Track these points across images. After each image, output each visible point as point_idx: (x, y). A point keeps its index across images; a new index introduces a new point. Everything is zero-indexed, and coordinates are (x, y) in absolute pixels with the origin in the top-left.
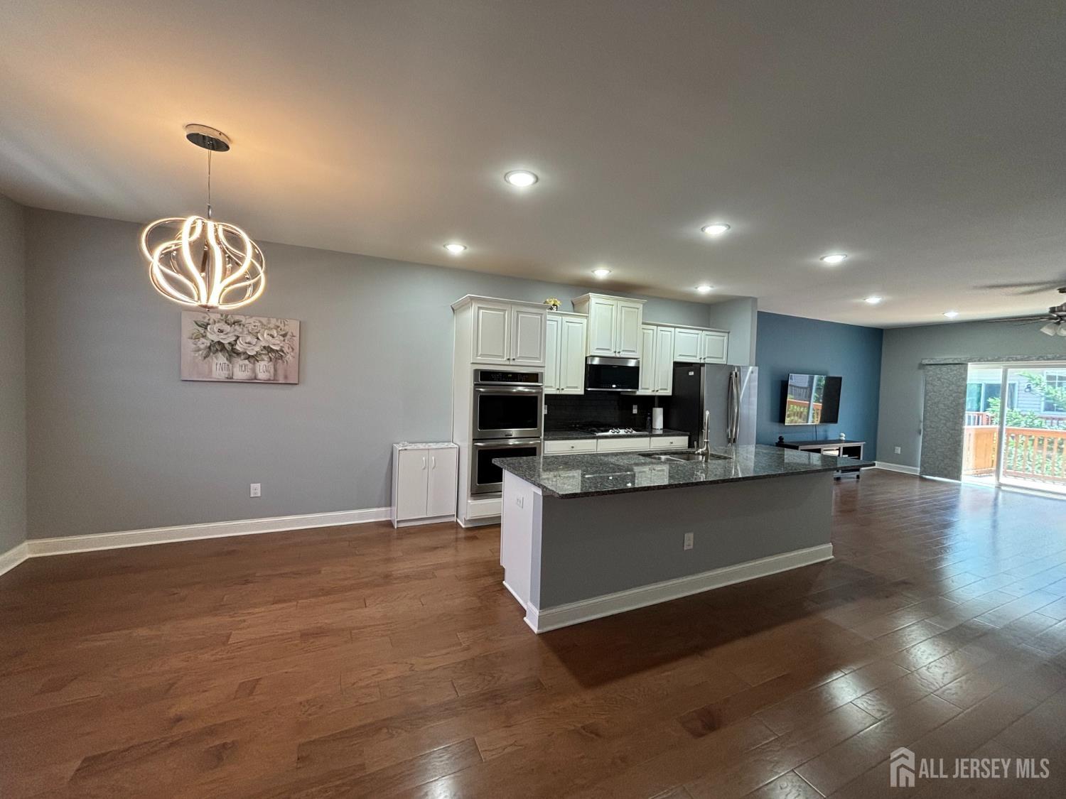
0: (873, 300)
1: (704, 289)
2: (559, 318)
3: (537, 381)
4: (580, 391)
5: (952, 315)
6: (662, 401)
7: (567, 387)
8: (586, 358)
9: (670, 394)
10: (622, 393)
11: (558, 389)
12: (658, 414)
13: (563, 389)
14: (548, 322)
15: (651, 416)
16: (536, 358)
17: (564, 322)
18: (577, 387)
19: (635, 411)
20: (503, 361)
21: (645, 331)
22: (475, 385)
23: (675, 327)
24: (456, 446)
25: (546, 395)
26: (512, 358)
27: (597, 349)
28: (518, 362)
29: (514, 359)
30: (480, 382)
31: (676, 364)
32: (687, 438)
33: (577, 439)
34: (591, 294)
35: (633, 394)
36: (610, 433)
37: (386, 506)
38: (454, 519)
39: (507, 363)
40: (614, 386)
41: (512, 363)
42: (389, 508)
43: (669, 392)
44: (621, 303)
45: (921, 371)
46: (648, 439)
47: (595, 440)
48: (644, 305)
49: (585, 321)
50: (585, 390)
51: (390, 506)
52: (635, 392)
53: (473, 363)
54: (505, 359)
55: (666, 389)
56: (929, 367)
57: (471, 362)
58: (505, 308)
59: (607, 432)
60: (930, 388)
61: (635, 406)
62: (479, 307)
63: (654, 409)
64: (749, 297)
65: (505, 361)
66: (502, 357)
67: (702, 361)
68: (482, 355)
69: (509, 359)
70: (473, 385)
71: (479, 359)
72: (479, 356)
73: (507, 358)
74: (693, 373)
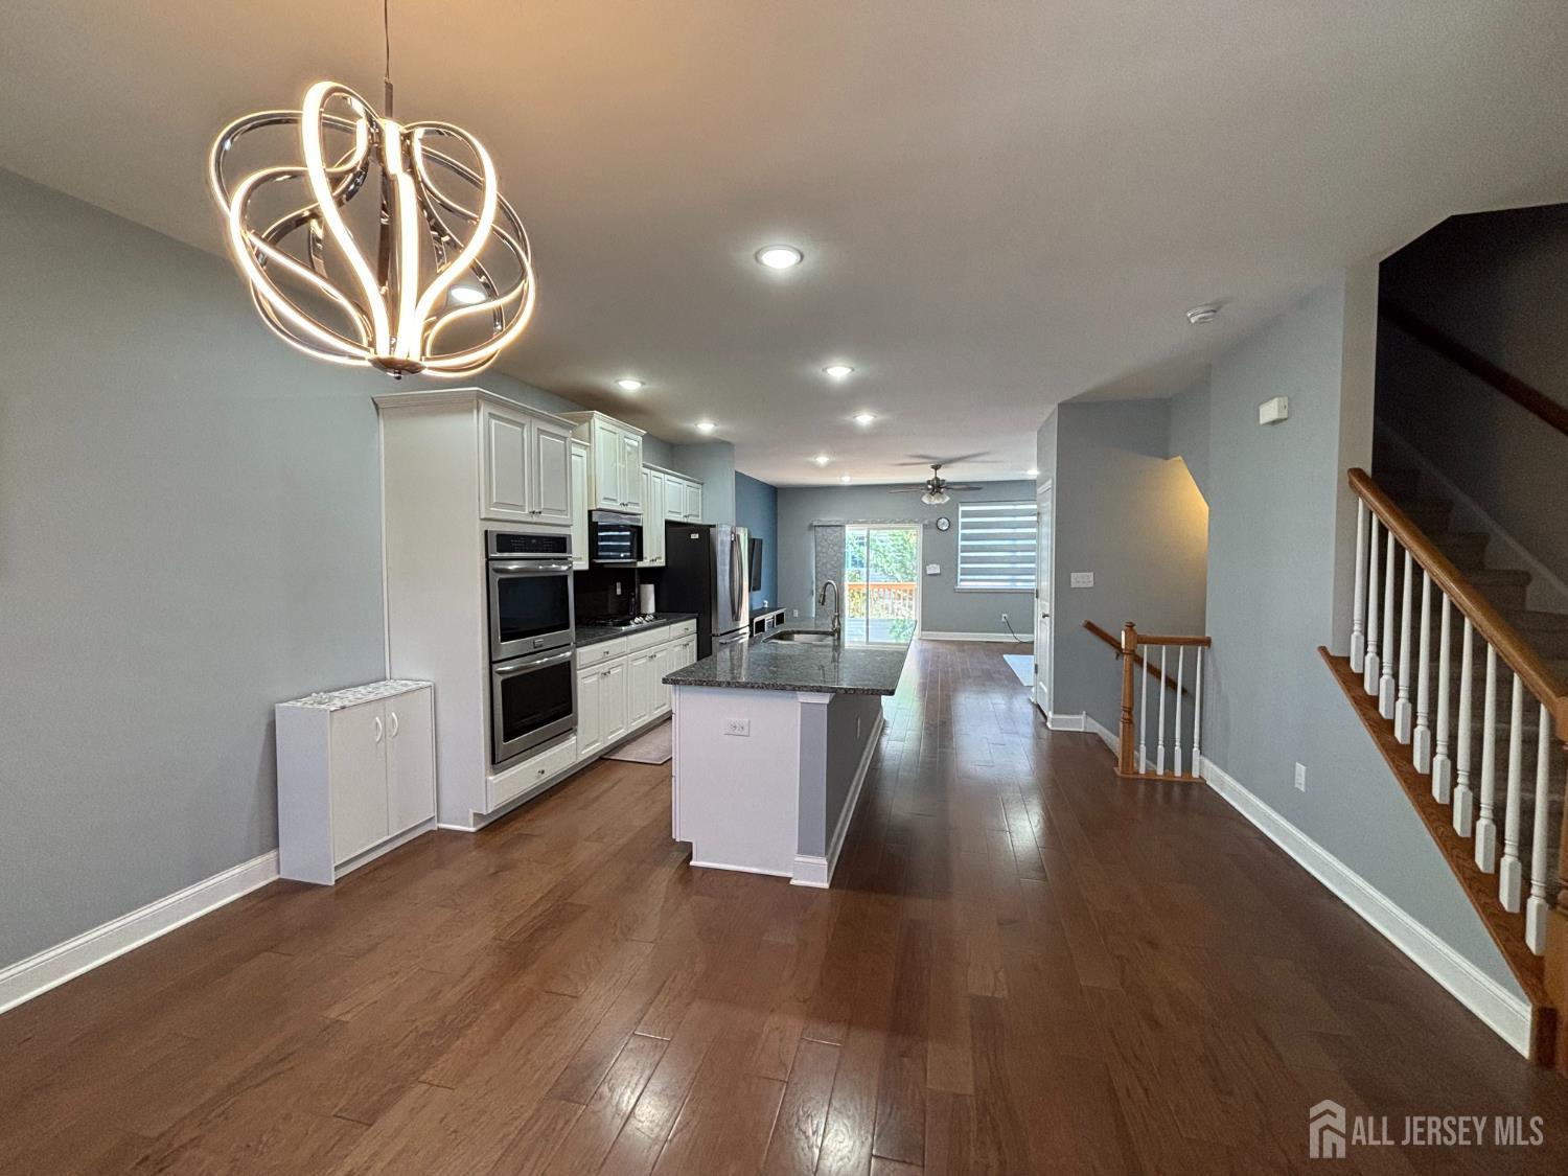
0: (822, 460)
1: (706, 427)
3: (564, 551)
4: (586, 564)
5: (846, 480)
6: (650, 574)
8: (590, 513)
9: (664, 564)
14: (573, 457)
16: (561, 512)
19: (619, 591)
20: (524, 515)
22: (487, 559)
23: (665, 473)
24: (429, 684)
26: (535, 511)
27: (605, 499)
28: (545, 517)
29: (538, 512)
30: (498, 554)
31: (669, 524)
32: (695, 621)
33: (608, 638)
34: (595, 413)
35: (633, 566)
36: (633, 626)
37: (262, 852)
38: (435, 826)
39: (530, 519)
41: (535, 519)
42: (272, 855)
43: (661, 563)
45: (812, 535)
48: (642, 438)
49: (586, 453)
50: (591, 563)
51: (276, 846)
52: (635, 563)
53: (485, 519)
54: (527, 512)
55: (660, 558)
56: (817, 529)
57: (483, 517)
58: (523, 422)
59: (629, 624)
60: (819, 548)
61: (618, 585)
62: (490, 414)
63: (643, 586)
64: (729, 443)
65: (527, 515)
66: (522, 508)
67: (685, 520)
68: (496, 504)
69: (532, 513)
70: (485, 560)
71: (494, 512)
72: (493, 506)
73: (530, 510)
74: (697, 536)
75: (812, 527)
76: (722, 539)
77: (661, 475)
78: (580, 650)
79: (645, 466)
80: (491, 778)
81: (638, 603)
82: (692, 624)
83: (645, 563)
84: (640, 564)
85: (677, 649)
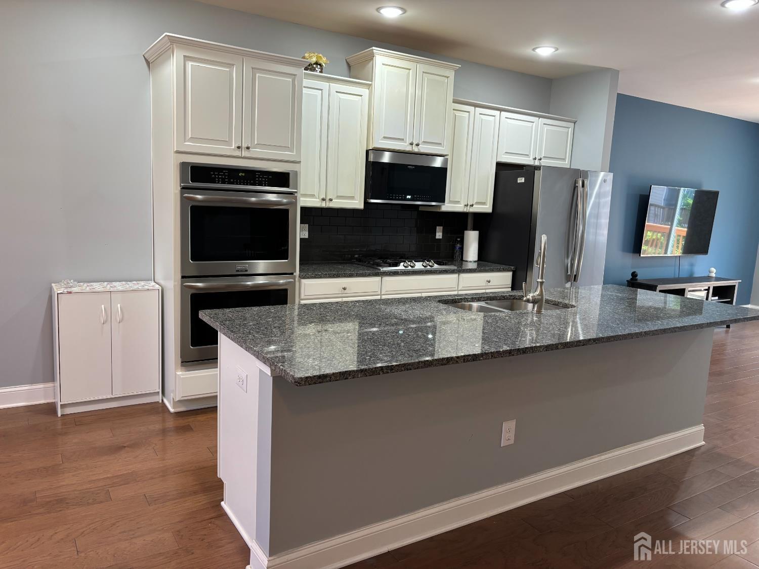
1: (545, 51)
2: (325, 85)
3: (288, 186)
4: (357, 203)
7: (339, 197)
8: (367, 152)
9: (490, 210)
10: (421, 209)
11: (323, 200)
12: (472, 240)
13: (332, 200)
14: (305, 91)
15: (462, 242)
16: (286, 148)
17: (333, 91)
18: (352, 198)
19: (439, 235)
20: (230, 149)
21: (458, 113)
22: (183, 188)
23: (501, 110)
24: (157, 286)
25: (302, 208)
26: (244, 145)
27: (384, 137)
28: (257, 152)
29: (248, 148)
30: (191, 184)
31: (501, 166)
32: (510, 274)
33: (351, 276)
34: (376, 50)
35: (439, 210)
36: (401, 267)
39: (238, 153)
40: (409, 197)
41: (245, 153)
44: (421, 67)
46: (455, 276)
47: (378, 279)
48: (457, 72)
49: (365, 92)
50: (366, 203)
53: (178, 152)
54: (233, 147)
55: (483, 203)
57: (175, 150)
58: (232, 63)
59: (397, 266)
61: (439, 229)
62: (185, 56)
63: (468, 232)
65: (234, 149)
66: (228, 143)
67: (536, 163)
68: (193, 139)
69: (239, 147)
70: (179, 188)
71: (189, 145)
72: (189, 141)
73: (237, 145)
74: (523, 180)
77: (497, 113)
78: (304, 281)
79: (456, 102)
80: (179, 373)
82: (500, 277)
83: (453, 207)
84: (442, 208)
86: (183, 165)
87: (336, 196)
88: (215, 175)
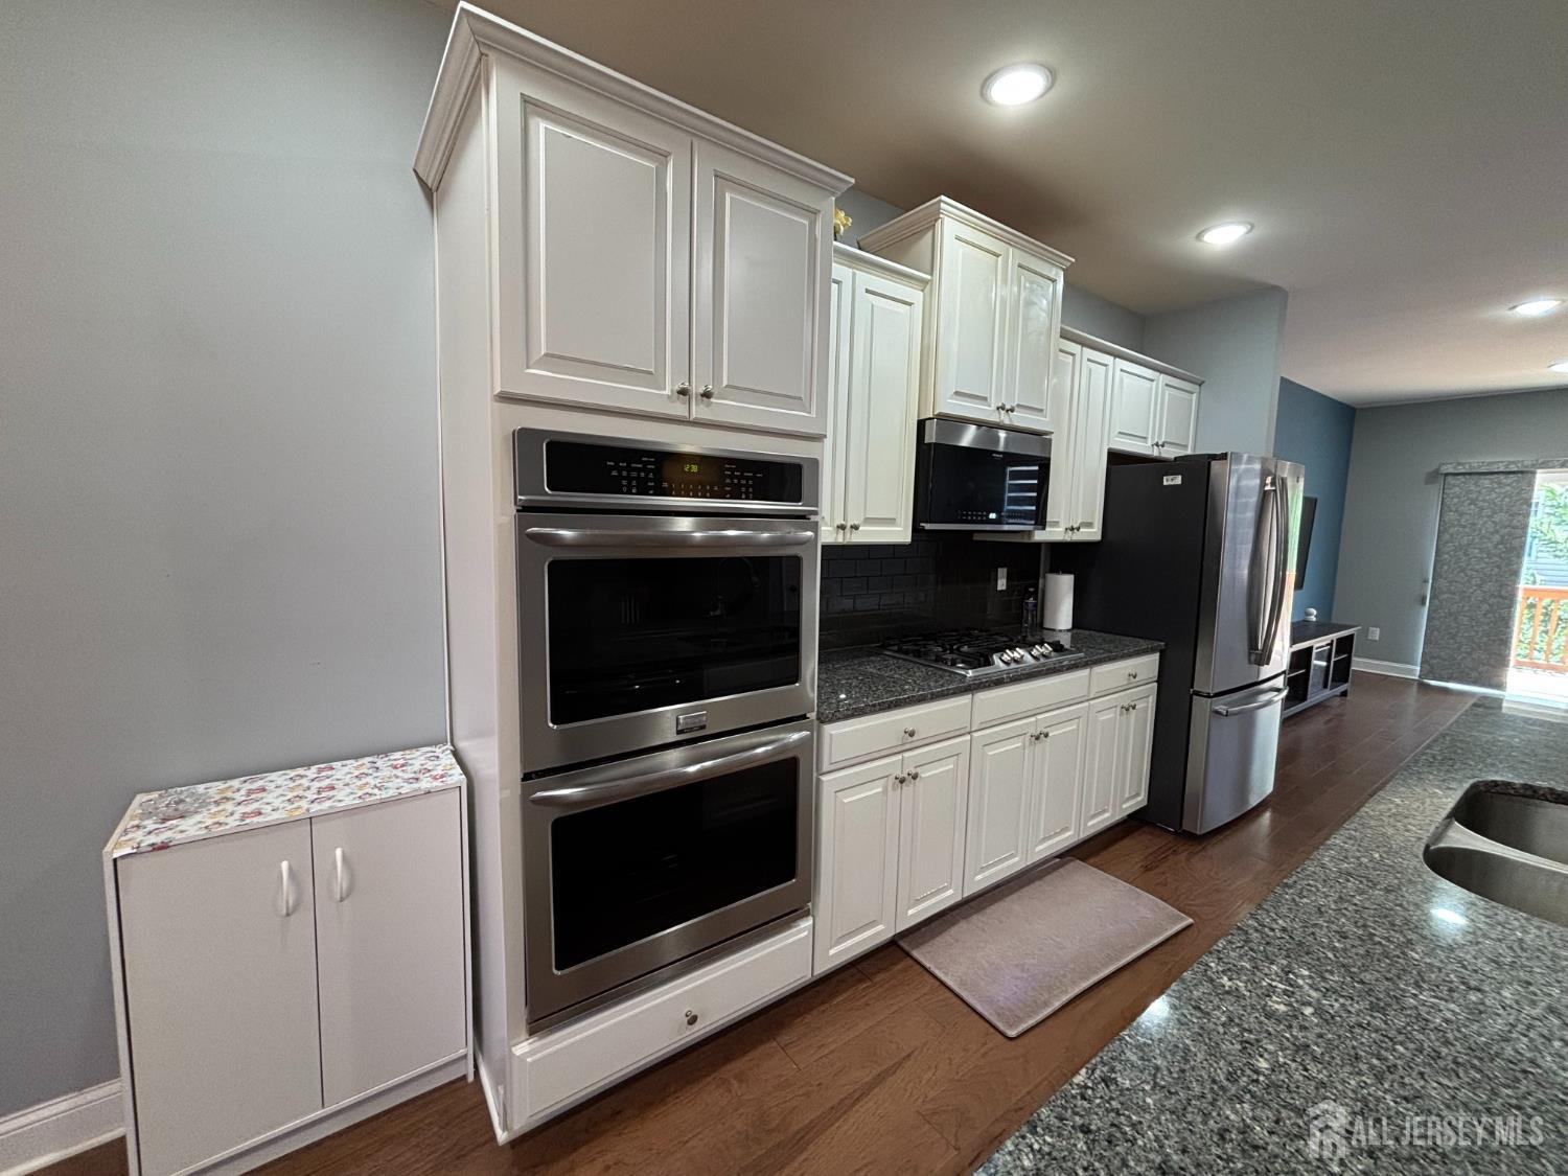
1: (1223, 239)
2: (847, 273)
3: (797, 498)
4: (899, 532)
6: (1067, 556)
7: (869, 521)
8: (921, 424)
9: (1098, 537)
11: (842, 527)
12: (1062, 594)
13: (855, 527)
16: (794, 401)
17: (860, 291)
18: (891, 521)
19: (1002, 584)
20: (658, 397)
22: (525, 509)
23: (1116, 355)
25: (824, 547)
26: (697, 388)
27: (957, 393)
28: (725, 408)
29: (707, 395)
30: (549, 495)
32: (1156, 656)
34: (946, 202)
35: (1026, 540)
36: (999, 666)
39: (678, 409)
41: (698, 411)
43: (1093, 533)
44: (1013, 256)
46: (1084, 672)
47: (965, 699)
49: (916, 295)
50: (916, 529)
52: (1030, 533)
53: (506, 398)
54: (667, 392)
55: (1090, 525)
56: (1450, 478)
57: (498, 390)
58: (664, 147)
59: (989, 663)
60: (1451, 516)
61: (1002, 572)
62: (525, 101)
63: (1051, 577)
64: (1276, 288)
65: (668, 398)
66: (651, 377)
67: (1155, 453)
68: (553, 359)
69: (683, 392)
70: (513, 510)
71: (541, 379)
72: (539, 364)
73: (677, 387)
74: (1178, 480)
75: (1435, 476)
76: (1239, 485)
77: (1108, 359)
78: (832, 730)
79: (1064, 335)
80: (522, 1049)
81: (1040, 610)
82: (1146, 665)
83: (1054, 533)
84: (1040, 536)
85: (1109, 715)
86: (524, 440)
87: (862, 518)
88: (620, 470)
